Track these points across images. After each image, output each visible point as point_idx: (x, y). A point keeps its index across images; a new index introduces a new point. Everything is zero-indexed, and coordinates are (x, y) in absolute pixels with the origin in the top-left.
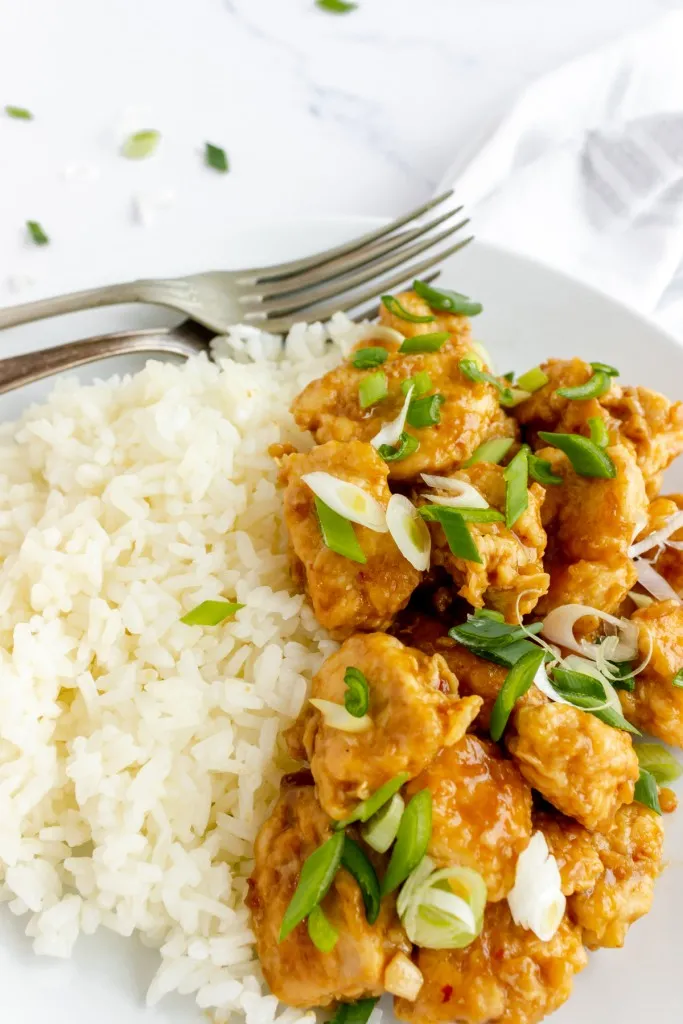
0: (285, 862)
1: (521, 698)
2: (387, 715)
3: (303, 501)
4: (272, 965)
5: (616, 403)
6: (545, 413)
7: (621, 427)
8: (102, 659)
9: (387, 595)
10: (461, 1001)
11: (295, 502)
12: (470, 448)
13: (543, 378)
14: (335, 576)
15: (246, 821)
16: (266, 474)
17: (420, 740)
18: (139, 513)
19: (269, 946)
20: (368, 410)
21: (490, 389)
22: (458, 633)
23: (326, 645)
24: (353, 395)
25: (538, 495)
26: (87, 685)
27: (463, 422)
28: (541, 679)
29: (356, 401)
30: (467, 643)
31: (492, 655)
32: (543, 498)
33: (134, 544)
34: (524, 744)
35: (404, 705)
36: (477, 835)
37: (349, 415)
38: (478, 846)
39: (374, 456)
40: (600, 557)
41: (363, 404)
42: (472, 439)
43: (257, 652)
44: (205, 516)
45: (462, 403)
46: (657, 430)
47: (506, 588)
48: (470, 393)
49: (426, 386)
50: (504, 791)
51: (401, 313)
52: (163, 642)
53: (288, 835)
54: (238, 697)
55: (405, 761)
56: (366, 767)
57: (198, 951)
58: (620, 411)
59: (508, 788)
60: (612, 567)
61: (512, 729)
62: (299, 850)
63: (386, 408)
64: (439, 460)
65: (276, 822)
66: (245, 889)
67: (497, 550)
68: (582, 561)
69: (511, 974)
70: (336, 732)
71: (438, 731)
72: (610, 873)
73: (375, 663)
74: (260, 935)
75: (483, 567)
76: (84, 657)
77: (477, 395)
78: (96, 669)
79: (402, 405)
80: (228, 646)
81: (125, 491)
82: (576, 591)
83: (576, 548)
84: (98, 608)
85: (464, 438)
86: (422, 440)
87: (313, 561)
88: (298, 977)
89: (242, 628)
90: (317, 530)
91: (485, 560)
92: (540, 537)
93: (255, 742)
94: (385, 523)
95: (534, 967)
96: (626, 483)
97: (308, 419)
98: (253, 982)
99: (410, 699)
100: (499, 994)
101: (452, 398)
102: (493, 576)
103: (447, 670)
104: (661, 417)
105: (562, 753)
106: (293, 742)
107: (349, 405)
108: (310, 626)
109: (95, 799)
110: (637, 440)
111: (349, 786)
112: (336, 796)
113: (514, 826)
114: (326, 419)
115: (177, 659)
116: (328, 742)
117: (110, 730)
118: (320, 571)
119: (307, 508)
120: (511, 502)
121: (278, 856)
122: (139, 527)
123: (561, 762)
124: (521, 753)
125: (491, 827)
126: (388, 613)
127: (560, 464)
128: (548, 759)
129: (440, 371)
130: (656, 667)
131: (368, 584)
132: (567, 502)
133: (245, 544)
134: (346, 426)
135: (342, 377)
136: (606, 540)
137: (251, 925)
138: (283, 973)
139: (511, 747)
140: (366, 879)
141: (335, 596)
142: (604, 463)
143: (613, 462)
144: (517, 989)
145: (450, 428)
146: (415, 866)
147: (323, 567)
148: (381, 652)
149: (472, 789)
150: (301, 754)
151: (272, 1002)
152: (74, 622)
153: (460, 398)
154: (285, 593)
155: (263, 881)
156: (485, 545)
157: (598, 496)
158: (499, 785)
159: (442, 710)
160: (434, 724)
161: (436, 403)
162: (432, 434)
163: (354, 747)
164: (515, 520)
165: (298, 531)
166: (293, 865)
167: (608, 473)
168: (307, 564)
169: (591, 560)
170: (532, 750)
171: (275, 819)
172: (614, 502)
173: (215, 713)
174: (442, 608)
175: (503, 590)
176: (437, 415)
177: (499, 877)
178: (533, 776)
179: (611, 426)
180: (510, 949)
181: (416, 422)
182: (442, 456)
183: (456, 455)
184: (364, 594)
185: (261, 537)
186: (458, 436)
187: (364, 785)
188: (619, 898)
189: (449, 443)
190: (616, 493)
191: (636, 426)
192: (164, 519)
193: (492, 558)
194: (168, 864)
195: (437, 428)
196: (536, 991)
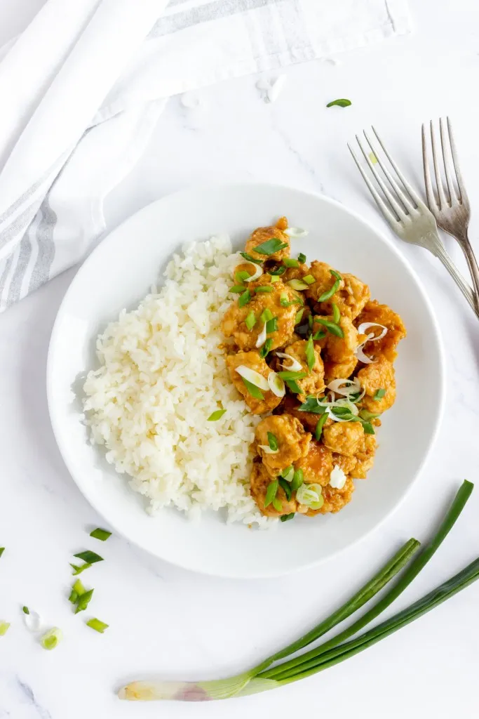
0: (261, 485)
1: (324, 424)
2: (284, 448)
3: (238, 377)
5: (342, 289)
7: (345, 301)
8: (183, 435)
9: (272, 404)
11: (234, 376)
13: (313, 280)
15: (243, 472)
19: (261, 505)
20: (251, 329)
21: (292, 304)
22: (300, 408)
24: (244, 323)
25: (317, 351)
26: (182, 445)
27: (286, 327)
29: (246, 326)
30: (304, 410)
34: (327, 442)
35: (288, 445)
37: (244, 331)
38: (318, 476)
41: (249, 328)
43: (233, 422)
45: (285, 317)
48: (286, 311)
50: (323, 456)
52: (203, 427)
53: (258, 480)
56: (280, 464)
57: (240, 511)
58: (344, 294)
61: (322, 436)
62: (265, 483)
63: (258, 327)
64: (281, 344)
65: (254, 474)
66: (249, 491)
67: (308, 383)
68: (337, 365)
69: (333, 500)
70: (269, 455)
72: (360, 461)
74: (257, 501)
75: (304, 394)
76: (178, 437)
77: (289, 311)
78: (183, 439)
79: (264, 324)
80: (224, 422)
83: (334, 359)
84: (178, 421)
85: (288, 331)
86: (274, 338)
87: (246, 394)
88: (272, 513)
89: (227, 416)
90: (245, 386)
91: (304, 389)
93: (241, 451)
94: (268, 386)
95: (340, 497)
96: (348, 337)
98: (258, 514)
99: (290, 443)
101: (280, 316)
102: (308, 392)
103: (299, 423)
106: (254, 449)
107: (243, 328)
108: (250, 411)
111: (276, 469)
112: (272, 471)
114: (236, 333)
115: (208, 429)
119: (240, 378)
120: (309, 360)
121: (258, 484)
122: (181, 389)
123: (338, 447)
124: (326, 446)
125: (320, 470)
129: (273, 303)
130: (368, 393)
131: (266, 401)
133: (219, 384)
134: (244, 337)
135: (236, 312)
136: (344, 357)
137: (254, 500)
138: (267, 512)
139: (323, 442)
140: (287, 490)
141: (257, 404)
142: (339, 331)
143: (343, 330)
144: (336, 503)
145: (282, 330)
146: (301, 486)
148: (277, 426)
149: (313, 458)
151: (265, 517)
152: (171, 428)
153: (283, 314)
154: (238, 401)
155: (255, 490)
156: (303, 386)
157: (339, 342)
159: (300, 444)
160: (299, 451)
161: (275, 320)
162: (276, 334)
163: (276, 459)
164: (312, 366)
165: (238, 385)
166: (264, 487)
167: (341, 335)
169: (340, 364)
170: (330, 445)
171: (254, 473)
172: (345, 345)
177: (325, 481)
178: (331, 448)
179: (341, 302)
180: (331, 493)
182: (282, 342)
184: (266, 404)
185: (223, 377)
187: (281, 468)
188: (363, 467)
189: (283, 337)
190: (345, 342)
192: (188, 382)
193: (306, 387)
194: (224, 492)
195: (278, 331)
196: (341, 502)
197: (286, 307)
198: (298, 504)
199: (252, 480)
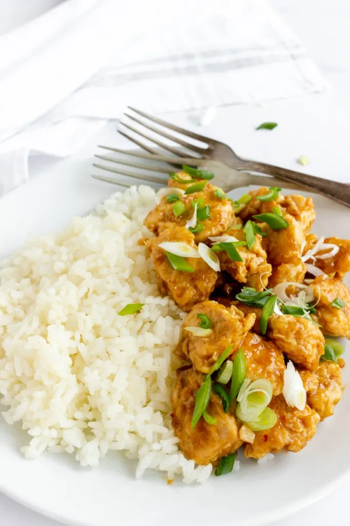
0: (187, 400)
1: (271, 317)
2: (218, 326)
3: (161, 255)
4: (189, 448)
5: (283, 202)
6: (253, 210)
7: (287, 210)
8: (85, 337)
9: (205, 284)
10: (272, 439)
11: (157, 256)
12: (226, 226)
13: (249, 198)
14: (182, 283)
16: (138, 253)
17: (235, 331)
18: (88, 276)
19: (186, 440)
20: (179, 217)
21: (229, 202)
22: (240, 297)
23: (182, 314)
24: (171, 212)
25: (259, 238)
26: (83, 349)
27: (220, 216)
28: (277, 310)
29: (173, 214)
30: (243, 300)
31: (255, 304)
32: (261, 239)
33: (89, 290)
34: (275, 331)
35: (225, 320)
36: (264, 369)
37: (171, 220)
38: (266, 372)
39: (187, 231)
40: (290, 261)
41: (176, 215)
42: (226, 222)
43: (153, 323)
44: (117, 273)
45: (217, 209)
46: (302, 209)
47: (255, 272)
48: (221, 204)
49: (202, 204)
50: (272, 352)
51: (180, 181)
52: (112, 326)
53: (186, 389)
54: (150, 339)
55: (230, 340)
56: (214, 347)
58: (285, 205)
59: (273, 350)
60: (296, 265)
61: (270, 329)
62: (192, 393)
63: (186, 215)
64: (214, 231)
66: (170, 419)
67: (248, 257)
68: (283, 264)
69: (290, 423)
70: (198, 338)
71: (241, 327)
72: (322, 385)
73: (208, 310)
75: (244, 263)
76: (78, 337)
77: (224, 204)
79: (194, 211)
80: (140, 324)
81: (80, 268)
82: (283, 277)
84: (81, 316)
85: (223, 221)
86: (205, 225)
87: (169, 279)
88: (202, 447)
89: (145, 314)
90: (169, 265)
91: (244, 260)
92: (263, 253)
94: (199, 255)
95: (299, 421)
96: (294, 228)
97: (153, 226)
99: (227, 318)
100: (287, 433)
101: (213, 207)
102: (248, 268)
103: (238, 310)
104: (303, 204)
105: (292, 331)
106: (178, 353)
107: (169, 217)
108: (174, 308)
109: (98, 392)
110: (295, 215)
111: (209, 357)
112: (204, 363)
113: (279, 364)
114: (161, 224)
115: (119, 332)
116: (196, 344)
117: (99, 362)
118: (175, 282)
119: (164, 258)
120: (249, 239)
121: (183, 399)
122: (90, 282)
123: (292, 335)
124: (276, 335)
125: (269, 365)
126: (207, 293)
127: (264, 228)
128: (287, 335)
129: (206, 198)
130: (323, 302)
131: (197, 282)
132: (270, 242)
133: (138, 282)
134: (170, 225)
135: (163, 207)
136: (291, 253)
137: (176, 435)
138: (195, 448)
139: (271, 336)
140: (223, 394)
141: (183, 290)
142: (283, 222)
143: (286, 221)
144: (294, 429)
145: (216, 218)
146: (243, 382)
147: (175, 279)
148: (209, 306)
149: (258, 352)
150: (184, 357)
151: (192, 463)
152: (70, 325)
153: (217, 206)
154: (160, 297)
155: (178, 413)
156: (243, 255)
157: (283, 237)
158: (268, 350)
159: (241, 321)
160: (239, 325)
161: (207, 209)
162: (208, 222)
163: (207, 341)
164: (252, 247)
165: (161, 269)
167: (285, 225)
168: (168, 281)
169: (287, 263)
171: (178, 386)
172: (290, 236)
173: (142, 349)
174: (228, 292)
175: (254, 274)
176: (209, 214)
177: (276, 383)
178: (283, 344)
179: (283, 210)
180: (288, 416)
181: (201, 217)
182: (215, 230)
183: (220, 229)
184: (196, 287)
186: (220, 221)
187: (215, 354)
188: (327, 393)
189: (217, 225)
190: (291, 233)
191: (293, 208)
192: (100, 277)
193: (247, 260)
195: (210, 219)
196: (302, 429)
197: (219, 199)
198: (240, 424)
199: (175, 395)
